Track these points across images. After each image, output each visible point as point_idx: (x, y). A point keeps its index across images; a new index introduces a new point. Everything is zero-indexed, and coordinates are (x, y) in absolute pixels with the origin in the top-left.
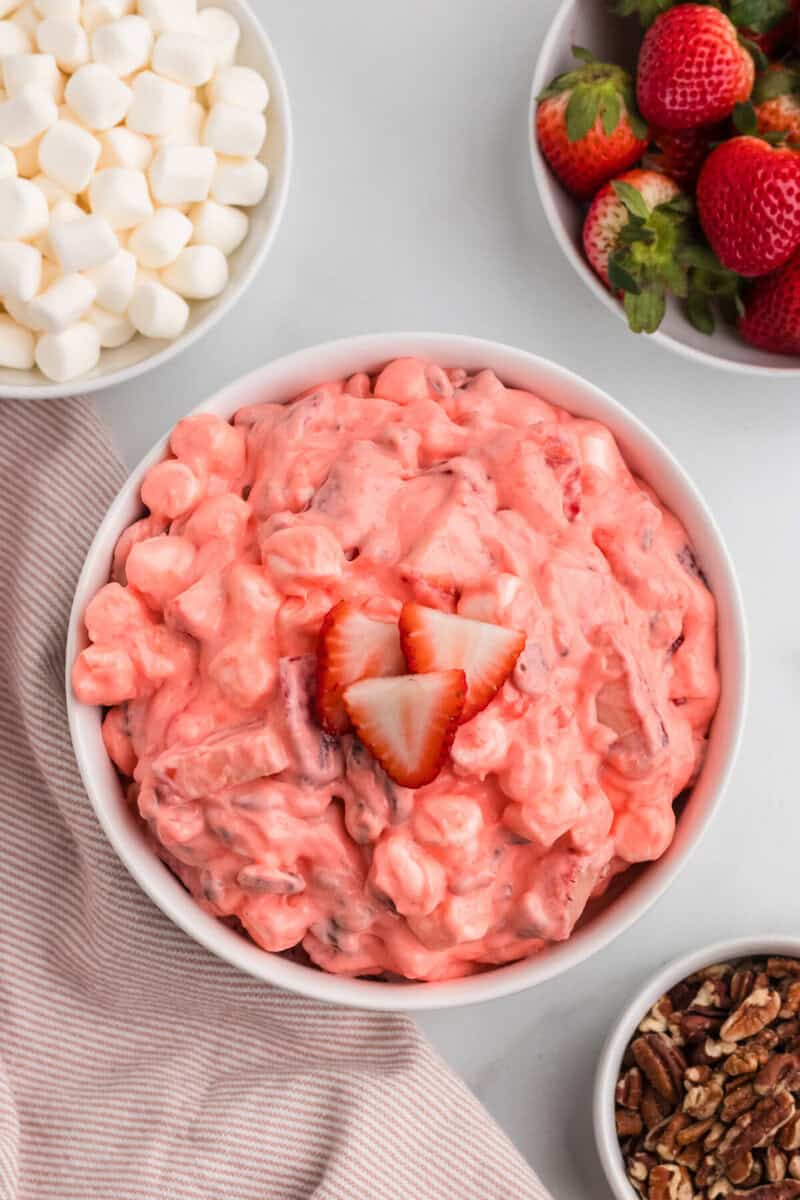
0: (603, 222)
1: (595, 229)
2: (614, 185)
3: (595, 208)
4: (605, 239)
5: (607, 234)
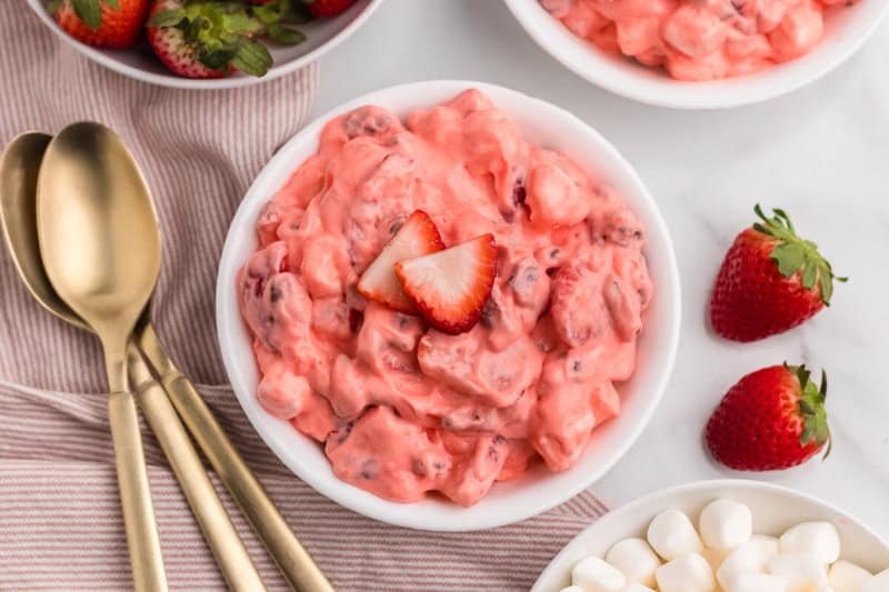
0: (171, 49)
1: (173, 58)
2: (150, 25)
3: (158, 49)
4: (185, 55)
5: (181, 52)
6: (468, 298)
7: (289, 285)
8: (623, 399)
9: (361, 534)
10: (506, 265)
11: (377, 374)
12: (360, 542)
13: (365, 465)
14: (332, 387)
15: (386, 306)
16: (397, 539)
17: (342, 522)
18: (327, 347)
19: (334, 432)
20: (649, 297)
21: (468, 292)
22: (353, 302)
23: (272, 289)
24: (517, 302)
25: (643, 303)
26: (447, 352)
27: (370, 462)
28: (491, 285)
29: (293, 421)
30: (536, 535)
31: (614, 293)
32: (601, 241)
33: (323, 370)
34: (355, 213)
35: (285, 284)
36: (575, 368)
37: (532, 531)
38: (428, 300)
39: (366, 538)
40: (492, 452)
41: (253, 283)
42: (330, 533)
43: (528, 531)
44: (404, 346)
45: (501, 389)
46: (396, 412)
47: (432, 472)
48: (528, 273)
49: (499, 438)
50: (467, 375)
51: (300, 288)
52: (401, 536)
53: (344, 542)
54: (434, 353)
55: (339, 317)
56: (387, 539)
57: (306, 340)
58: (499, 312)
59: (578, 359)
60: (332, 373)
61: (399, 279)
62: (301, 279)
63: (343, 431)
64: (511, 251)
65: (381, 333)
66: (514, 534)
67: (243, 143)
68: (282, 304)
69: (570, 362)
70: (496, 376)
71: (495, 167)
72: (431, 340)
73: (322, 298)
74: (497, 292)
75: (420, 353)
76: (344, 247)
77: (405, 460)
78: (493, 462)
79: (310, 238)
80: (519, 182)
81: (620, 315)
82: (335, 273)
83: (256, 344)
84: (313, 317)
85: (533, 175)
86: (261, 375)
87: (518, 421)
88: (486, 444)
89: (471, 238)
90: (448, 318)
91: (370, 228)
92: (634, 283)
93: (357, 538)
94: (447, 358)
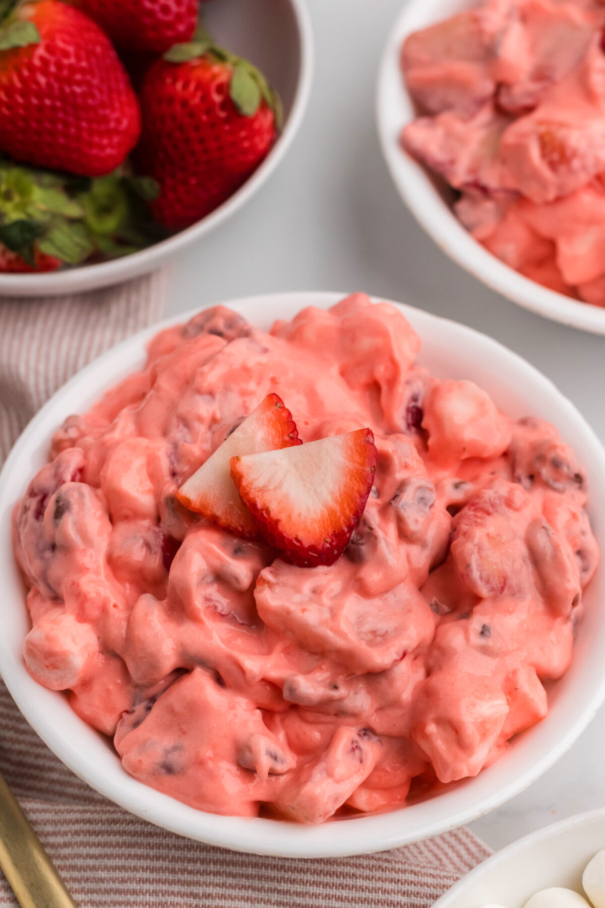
6: (332, 512)
7: (81, 496)
8: (551, 700)
9: (159, 881)
10: (389, 480)
11: (193, 617)
12: (155, 893)
13: (167, 752)
14: (130, 638)
15: (214, 524)
16: (210, 890)
17: (132, 863)
18: (128, 589)
19: (127, 712)
20: (594, 563)
21: (331, 502)
22: (170, 523)
23: (57, 501)
24: (404, 535)
25: (585, 570)
26: (297, 590)
27: (175, 748)
28: (364, 496)
29: (68, 695)
30: (417, 894)
31: (542, 540)
32: (526, 482)
33: (117, 615)
34: (183, 408)
35: (76, 495)
36: (482, 633)
37: (412, 888)
38: (274, 507)
39: (165, 887)
40: (355, 748)
41: (33, 504)
42: (114, 880)
43: (405, 888)
44: (237, 579)
45: (371, 643)
46: (220, 680)
47: (265, 763)
48: (419, 494)
49: (367, 731)
50: (324, 623)
51: (98, 504)
52: (217, 885)
53: (134, 892)
54: (278, 589)
55: (147, 545)
56: (195, 890)
57: (97, 573)
58: (376, 538)
59: (486, 620)
60: (129, 621)
61: (235, 478)
62: (99, 492)
63: (140, 708)
64: (396, 461)
65: (205, 557)
66: (385, 891)
67: (47, 366)
68: (69, 522)
69: (476, 622)
70: (367, 628)
71: (381, 372)
72: (275, 574)
73: (126, 518)
74: (372, 513)
75: (258, 588)
76: (162, 449)
77: (226, 747)
78: (357, 762)
79: (117, 444)
80: (415, 399)
81: (549, 570)
82: (148, 485)
83: (30, 595)
84: (111, 544)
85: (435, 392)
86: (30, 623)
87: (395, 703)
88: (347, 735)
89: (339, 432)
90: (301, 535)
91: (201, 429)
92: (572, 540)
93: (152, 887)
94: (297, 598)
